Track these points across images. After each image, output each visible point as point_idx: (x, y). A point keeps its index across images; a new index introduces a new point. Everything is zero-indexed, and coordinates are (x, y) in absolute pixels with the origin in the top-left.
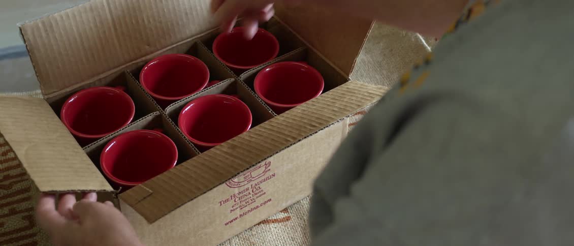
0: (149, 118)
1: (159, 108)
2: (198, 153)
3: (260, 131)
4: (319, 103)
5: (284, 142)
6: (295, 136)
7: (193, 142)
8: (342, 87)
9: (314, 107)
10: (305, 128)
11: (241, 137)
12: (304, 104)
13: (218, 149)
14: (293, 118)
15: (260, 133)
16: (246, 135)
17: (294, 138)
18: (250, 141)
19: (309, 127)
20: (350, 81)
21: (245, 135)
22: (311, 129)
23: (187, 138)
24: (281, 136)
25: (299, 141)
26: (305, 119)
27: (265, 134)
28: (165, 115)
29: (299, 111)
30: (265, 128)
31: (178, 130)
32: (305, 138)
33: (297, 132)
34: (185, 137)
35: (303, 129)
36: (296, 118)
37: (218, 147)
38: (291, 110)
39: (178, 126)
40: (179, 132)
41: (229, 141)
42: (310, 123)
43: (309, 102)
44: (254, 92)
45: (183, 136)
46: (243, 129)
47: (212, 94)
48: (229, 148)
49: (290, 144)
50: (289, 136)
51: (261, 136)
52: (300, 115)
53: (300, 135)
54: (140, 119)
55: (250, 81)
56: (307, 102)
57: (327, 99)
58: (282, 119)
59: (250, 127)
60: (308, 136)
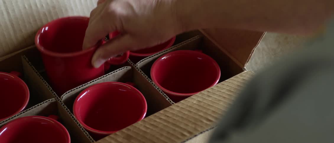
0: (45, 104)
1: (54, 94)
2: (93, 141)
3: (155, 121)
4: (214, 94)
5: (180, 136)
6: (191, 131)
7: (87, 129)
8: (237, 77)
9: (210, 99)
10: (201, 122)
11: (136, 127)
12: (198, 94)
13: (113, 139)
14: (188, 109)
15: (155, 124)
16: (141, 125)
17: (190, 133)
18: (145, 132)
19: (205, 121)
20: (245, 71)
21: (139, 124)
22: (206, 124)
23: (82, 125)
24: (177, 129)
25: (196, 136)
26: (201, 111)
27: (160, 126)
28: (61, 101)
29: (195, 102)
30: (160, 119)
31: (73, 117)
32: (201, 133)
33: (193, 126)
34: (79, 125)
35: (199, 123)
36: (192, 110)
37: (112, 136)
38: (186, 99)
39: (73, 113)
40: (74, 119)
41: (124, 130)
42: (205, 116)
43: (204, 92)
44: (151, 79)
45: (78, 123)
46: (137, 118)
47: (108, 81)
48: (123, 138)
49: (186, 138)
50: (185, 130)
51: (156, 127)
52: (195, 106)
53: (196, 129)
54: (36, 106)
55: (147, 69)
56: (203, 92)
57: (222, 91)
58: (178, 109)
59: (145, 115)
60: (204, 132)
